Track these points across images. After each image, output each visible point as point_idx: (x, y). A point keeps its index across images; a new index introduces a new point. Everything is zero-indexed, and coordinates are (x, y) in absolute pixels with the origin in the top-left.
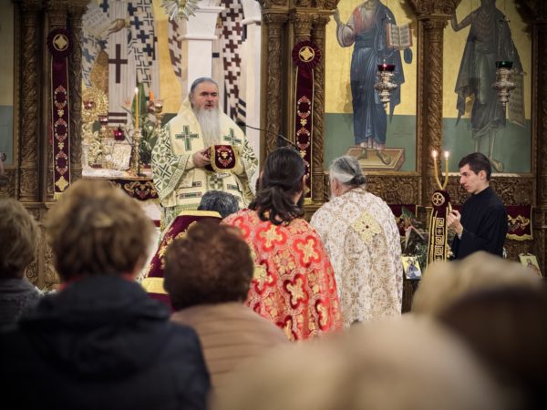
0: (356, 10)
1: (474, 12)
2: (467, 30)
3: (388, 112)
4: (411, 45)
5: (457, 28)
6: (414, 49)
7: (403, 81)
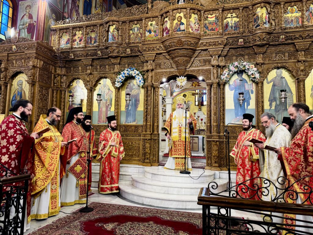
0: (235, 80)
1: (274, 78)
2: (272, 83)
3: (246, 108)
4: (253, 89)
5: (268, 83)
6: (254, 90)
7: (251, 99)
